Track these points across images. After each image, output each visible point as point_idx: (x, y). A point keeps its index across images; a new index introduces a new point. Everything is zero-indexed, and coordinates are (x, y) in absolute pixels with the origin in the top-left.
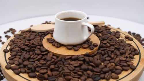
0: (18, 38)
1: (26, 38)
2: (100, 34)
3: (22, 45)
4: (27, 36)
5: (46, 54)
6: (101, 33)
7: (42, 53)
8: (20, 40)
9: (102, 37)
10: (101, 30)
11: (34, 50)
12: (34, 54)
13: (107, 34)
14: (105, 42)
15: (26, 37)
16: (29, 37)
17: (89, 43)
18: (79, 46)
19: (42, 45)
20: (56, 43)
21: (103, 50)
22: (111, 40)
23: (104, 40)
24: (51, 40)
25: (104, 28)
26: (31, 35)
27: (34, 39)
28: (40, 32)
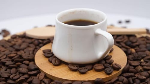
0: (3, 46)
1: (14, 47)
2: (133, 50)
3: (5, 56)
4: (17, 44)
5: (35, 75)
6: (136, 48)
7: (29, 71)
8: (6, 48)
9: (134, 54)
10: (137, 44)
11: (19, 66)
12: (18, 73)
13: (144, 51)
14: (135, 63)
15: (15, 44)
16: (20, 45)
17: (106, 63)
18: (89, 67)
19: (33, 60)
20: (55, 59)
21: (127, 77)
22: (148, 61)
23: (135, 60)
24: (48, 53)
25: (144, 40)
26: (24, 42)
27: (25, 48)
28: (38, 40)
